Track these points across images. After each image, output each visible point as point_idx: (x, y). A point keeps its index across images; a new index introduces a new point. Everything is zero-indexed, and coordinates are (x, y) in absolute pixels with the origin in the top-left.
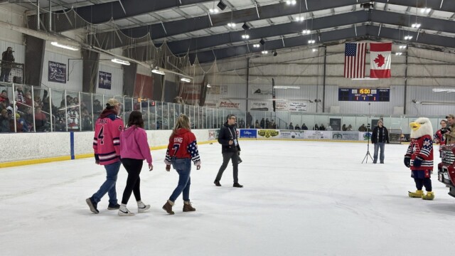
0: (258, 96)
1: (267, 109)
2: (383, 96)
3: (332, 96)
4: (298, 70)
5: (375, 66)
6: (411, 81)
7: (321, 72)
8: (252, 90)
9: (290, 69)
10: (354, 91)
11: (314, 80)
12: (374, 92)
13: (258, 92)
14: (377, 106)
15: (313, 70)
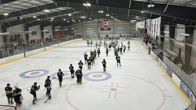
0: (84, 30)
1: (86, 33)
2: (109, 29)
3: (99, 30)
4: (93, 24)
5: (105, 25)
6: (115, 26)
7: (97, 25)
8: (84, 29)
9: (91, 24)
10: (104, 29)
11: (96, 27)
12: (108, 28)
13: (85, 29)
14: (108, 31)
15: (95, 24)
